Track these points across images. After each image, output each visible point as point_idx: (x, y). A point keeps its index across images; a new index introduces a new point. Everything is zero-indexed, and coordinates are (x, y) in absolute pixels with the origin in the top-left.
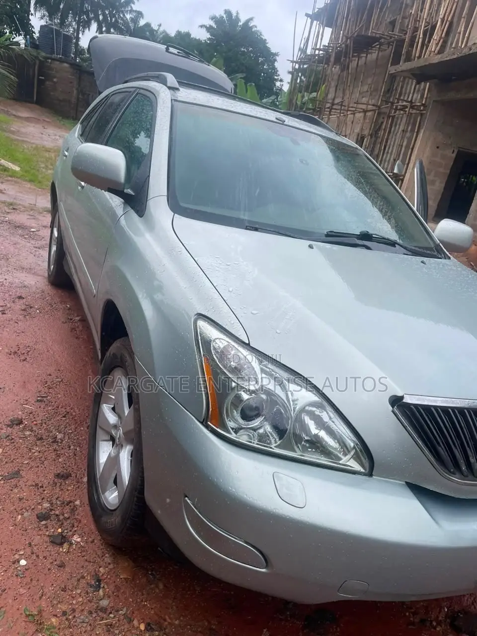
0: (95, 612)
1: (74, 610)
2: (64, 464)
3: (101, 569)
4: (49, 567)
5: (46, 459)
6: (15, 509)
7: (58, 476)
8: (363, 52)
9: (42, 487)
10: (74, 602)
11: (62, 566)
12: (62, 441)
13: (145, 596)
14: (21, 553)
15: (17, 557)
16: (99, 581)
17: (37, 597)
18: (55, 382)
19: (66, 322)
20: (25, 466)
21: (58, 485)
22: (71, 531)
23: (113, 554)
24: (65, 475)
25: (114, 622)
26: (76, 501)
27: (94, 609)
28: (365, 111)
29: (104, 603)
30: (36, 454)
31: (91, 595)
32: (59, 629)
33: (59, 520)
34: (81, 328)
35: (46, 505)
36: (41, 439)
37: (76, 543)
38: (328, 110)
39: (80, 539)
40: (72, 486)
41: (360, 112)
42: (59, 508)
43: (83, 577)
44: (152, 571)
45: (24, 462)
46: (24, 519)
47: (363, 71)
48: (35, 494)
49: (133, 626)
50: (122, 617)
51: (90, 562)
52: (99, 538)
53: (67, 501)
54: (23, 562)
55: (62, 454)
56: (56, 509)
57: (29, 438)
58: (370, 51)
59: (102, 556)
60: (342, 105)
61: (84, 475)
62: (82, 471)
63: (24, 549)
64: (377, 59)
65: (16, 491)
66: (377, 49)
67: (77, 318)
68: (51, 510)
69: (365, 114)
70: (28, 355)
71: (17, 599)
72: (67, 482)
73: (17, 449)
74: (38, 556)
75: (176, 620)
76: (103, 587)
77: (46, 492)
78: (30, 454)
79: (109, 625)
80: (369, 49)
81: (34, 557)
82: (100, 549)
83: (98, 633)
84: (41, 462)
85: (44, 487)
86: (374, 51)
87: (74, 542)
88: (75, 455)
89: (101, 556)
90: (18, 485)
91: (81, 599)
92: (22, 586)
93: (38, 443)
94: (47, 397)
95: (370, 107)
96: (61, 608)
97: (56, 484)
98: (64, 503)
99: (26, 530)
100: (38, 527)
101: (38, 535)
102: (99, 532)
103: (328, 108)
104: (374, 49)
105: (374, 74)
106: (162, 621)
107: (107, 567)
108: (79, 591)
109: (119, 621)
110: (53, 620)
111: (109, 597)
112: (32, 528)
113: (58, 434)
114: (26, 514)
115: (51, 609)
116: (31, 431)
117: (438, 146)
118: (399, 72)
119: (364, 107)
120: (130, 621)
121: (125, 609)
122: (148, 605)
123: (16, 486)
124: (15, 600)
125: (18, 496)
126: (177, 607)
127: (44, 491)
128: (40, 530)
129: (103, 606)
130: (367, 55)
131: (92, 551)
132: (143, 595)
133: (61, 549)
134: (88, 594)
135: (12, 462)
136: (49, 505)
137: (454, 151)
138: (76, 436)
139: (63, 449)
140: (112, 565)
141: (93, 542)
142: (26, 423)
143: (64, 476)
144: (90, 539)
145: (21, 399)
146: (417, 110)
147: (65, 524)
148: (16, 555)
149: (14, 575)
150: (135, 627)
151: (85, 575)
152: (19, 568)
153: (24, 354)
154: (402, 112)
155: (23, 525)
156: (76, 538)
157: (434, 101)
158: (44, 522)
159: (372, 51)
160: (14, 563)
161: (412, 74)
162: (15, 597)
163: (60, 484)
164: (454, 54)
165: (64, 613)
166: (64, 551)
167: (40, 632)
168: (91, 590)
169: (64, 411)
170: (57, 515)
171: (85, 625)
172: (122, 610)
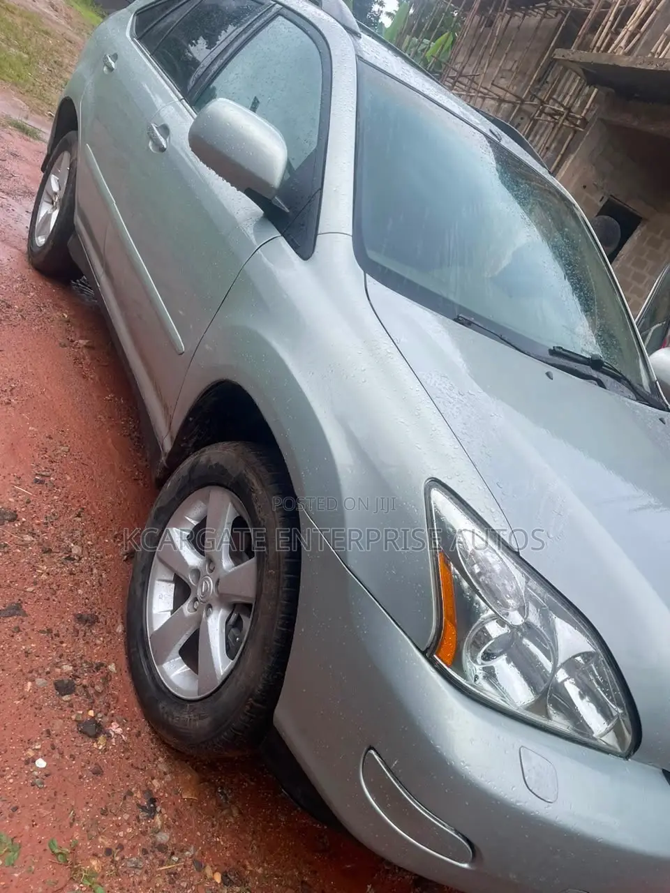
0: (151, 851)
1: (121, 847)
2: (87, 598)
3: (155, 782)
4: (80, 773)
5: (58, 586)
6: (21, 670)
7: (80, 618)
8: (520, 10)
9: (57, 635)
10: (121, 834)
11: (98, 772)
12: (80, 559)
13: (217, 828)
14: (37, 747)
15: (31, 753)
16: (153, 801)
17: (66, 823)
18: (59, 451)
19: (65, 346)
20: (28, 595)
21: (81, 634)
22: (106, 715)
23: (169, 757)
24: (90, 618)
25: (179, 869)
26: (109, 663)
27: (148, 846)
28: (501, 100)
29: (163, 837)
30: (44, 577)
31: (143, 823)
32: (103, 877)
33: (88, 696)
34: (88, 360)
35: (68, 668)
36: (50, 551)
37: (116, 736)
38: (452, 81)
39: (120, 729)
40: (102, 639)
41: (493, 99)
42: (86, 674)
43: (130, 793)
44: (222, 788)
45: (28, 590)
46: (35, 690)
47: (513, 38)
48: (48, 647)
49: (205, 876)
50: (189, 862)
51: (137, 768)
52: (148, 729)
53: (96, 664)
54: (41, 763)
55: (81, 582)
56: (81, 676)
57: (30, 548)
58: (530, 11)
59: (155, 760)
60: (472, 81)
61: (117, 621)
62: (113, 614)
63: (41, 740)
64: (537, 28)
65: (19, 637)
66: (542, 13)
67: (81, 341)
68: (76, 677)
69: (500, 105)
70: (12, 394)
71: (36, 825)
72: (94, 631)
73: (15, 565)
74: (62, 754)
75: (259, 868)
76: (160, 812)
77: (64, 645)
78: (35, 577)
79: (171, 873)
80: (529, 9)
81: (56, 756)
82: (150, 747)
83: (158, 885)
84: (51, 591)
85: (61, 635)
86: (535, 14)
87: (113, 734)
88: (101, 585)
89: (152, 759)
90: (21, 629)
91: (129, 830)
92: (41, 804)
93: (46, 558)
94: (49, 476)
95: (508, 96)
96: (102, 844)
97: (78, 633)
98: (92, 667)
99: (41, 709)
100: (59, 704)
101: (60, 718)
102: (146, 719)
103: (452, 78)
104: (536, 10)
105: (528, 48)
106: (242, 869)
107: (163, 779)
108: (126, 817)
109: (185, 866)
110: (94, 863)
111: (169, 827)
112: (48, 705)
113: (72, 545)
114: (39, 681)
115: (88, 844)
116: (33, 534)
117: (585, 185)
118: (568, 60)
119: (501, 93)
120: (200, 867)
121: (192, 848)
122: (222, 843)
123: (18, 630)
124: (33, 826)
125: (24, 647)
126: (258, 847)
127: (62, 642)
128: (61, 709)
129: (162, 842)
130: (524, 16)
131: (139, 751)
132: (213, 826)
133: (95, 745)
134: (139, 821)
135: (9, 586)
136: (71, 667)
137: (603, 198)
138: (99, 552)
139: (82, 572)
140: (168, 776)
141: (138, 734)
142: (24, 519)
143: (88, 620)
144: (135, 731)
145: (9, 474)
146: (571, 123)
147: (97, 702)
148: (30, 749)
149: (29, 785)
150: (208, 877)
151: (133, 789)
152: (36, 773)
153: (6, 391)
154: (549, 118)
155: (35, 699)
156: (115, 728)
157: (598, 119)
158: (66, 698)
159: (533, 12)
160: (27, 762)
161: (583, 70)
162: (33, 821)
163: (83, 632)
164: (651, 63)
165: (109, 852)
166: (100, 748)
167: (77, 882)
168: (142, 815)
169: (78, 505)
170: (85, 687)
171: (139, 872)
172: (188, 850)
